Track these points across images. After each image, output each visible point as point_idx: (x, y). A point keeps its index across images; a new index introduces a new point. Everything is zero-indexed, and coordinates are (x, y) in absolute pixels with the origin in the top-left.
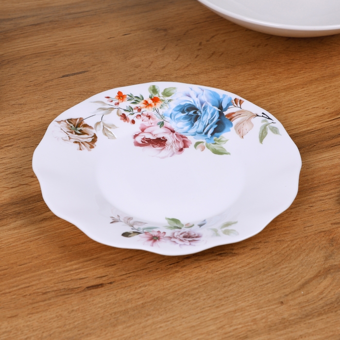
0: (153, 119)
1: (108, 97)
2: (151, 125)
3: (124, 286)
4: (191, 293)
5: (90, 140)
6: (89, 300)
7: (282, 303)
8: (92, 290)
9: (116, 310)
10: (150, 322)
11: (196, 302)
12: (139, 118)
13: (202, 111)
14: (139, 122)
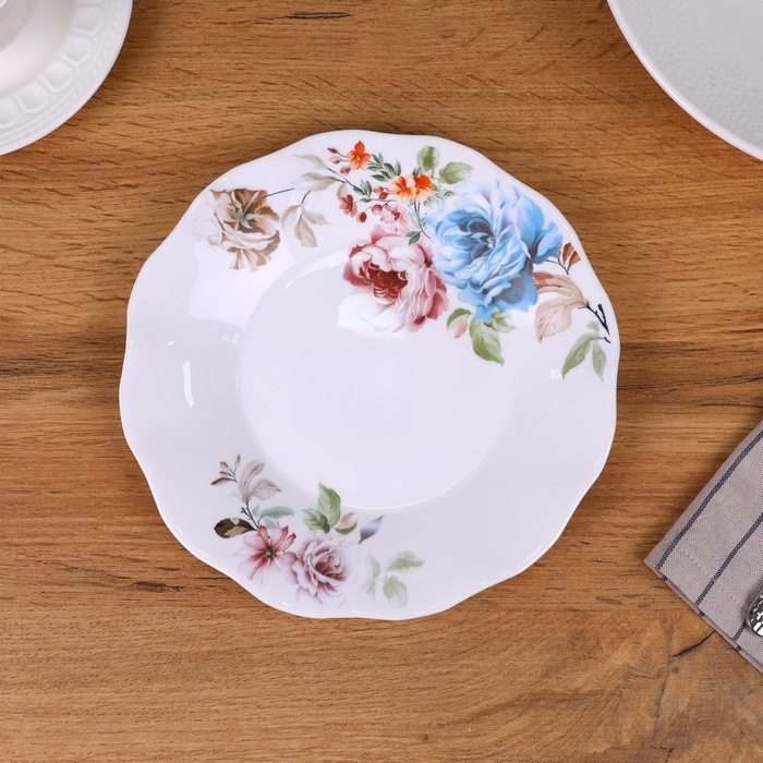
0: (403, 221)
1: (334, 151)
2: (394, 232)
3: (195, 602)
4: (293, 659)
5: (264, 245)
6: (131, 610)
7: (426, 737)
8: (142, 592)
9: (162, 649)
10: (205, 693)
11: (293, 683)
12: (377, 211)
13: (498, 240)
14: (374, 219)
